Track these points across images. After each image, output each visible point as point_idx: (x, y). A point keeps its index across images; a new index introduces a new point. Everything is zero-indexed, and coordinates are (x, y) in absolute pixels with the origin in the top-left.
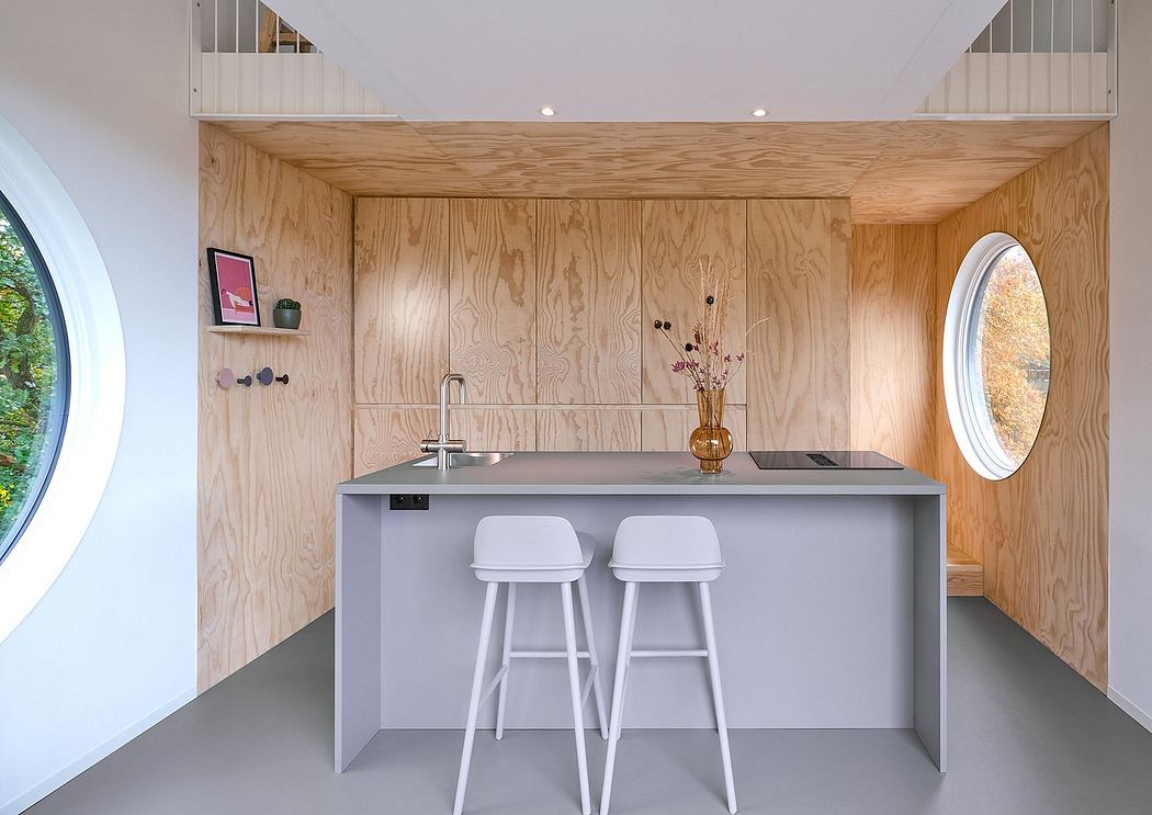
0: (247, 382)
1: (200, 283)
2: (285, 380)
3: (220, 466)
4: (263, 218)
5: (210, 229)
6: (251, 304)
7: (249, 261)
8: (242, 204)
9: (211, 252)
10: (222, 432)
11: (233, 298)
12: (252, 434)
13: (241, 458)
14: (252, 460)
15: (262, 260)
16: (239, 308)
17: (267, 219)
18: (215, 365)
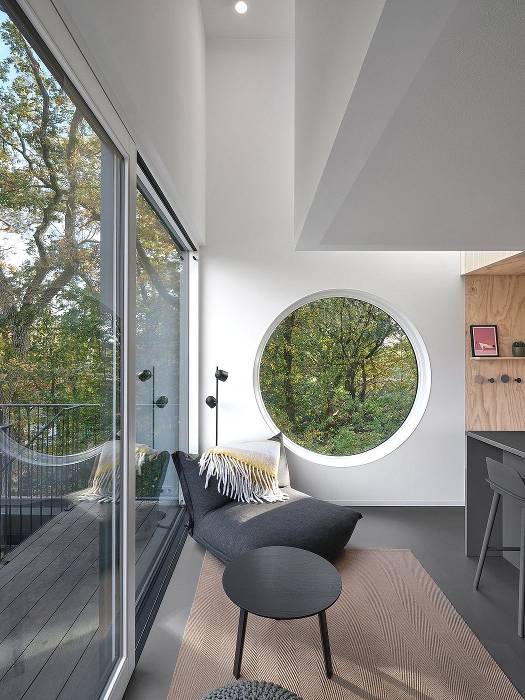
0: (492, 381)
1: (466, 340)
2: (519, 380)
3: (478, 416)
4: (505, 306)
5: (472, 318)
6: (494, 346)
7: (494, 327)
8: (491, 303)
9: (471, 327)
10: (479, 402)
11: (482, 345)
12: (498, 404)
13: (491, 413)
14: (498, 416)
15: (504, 325)
16: (485, 349)
17: (508, 307)
18: (474, 373)
